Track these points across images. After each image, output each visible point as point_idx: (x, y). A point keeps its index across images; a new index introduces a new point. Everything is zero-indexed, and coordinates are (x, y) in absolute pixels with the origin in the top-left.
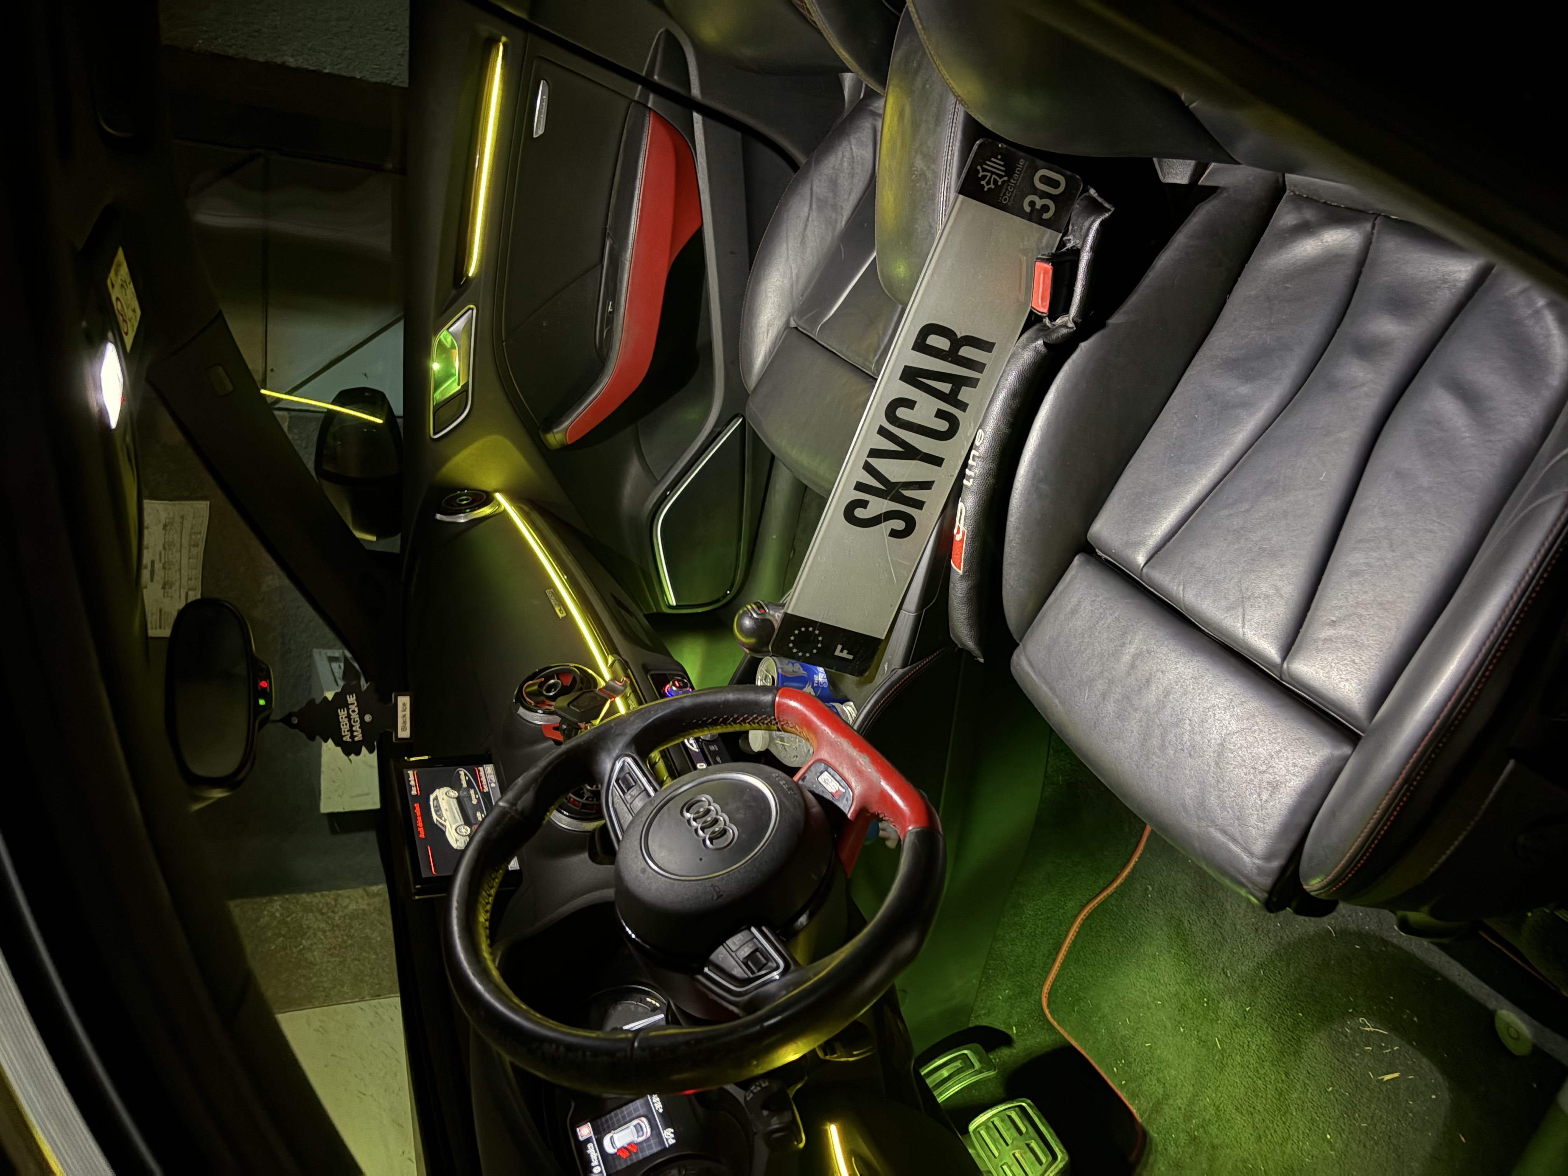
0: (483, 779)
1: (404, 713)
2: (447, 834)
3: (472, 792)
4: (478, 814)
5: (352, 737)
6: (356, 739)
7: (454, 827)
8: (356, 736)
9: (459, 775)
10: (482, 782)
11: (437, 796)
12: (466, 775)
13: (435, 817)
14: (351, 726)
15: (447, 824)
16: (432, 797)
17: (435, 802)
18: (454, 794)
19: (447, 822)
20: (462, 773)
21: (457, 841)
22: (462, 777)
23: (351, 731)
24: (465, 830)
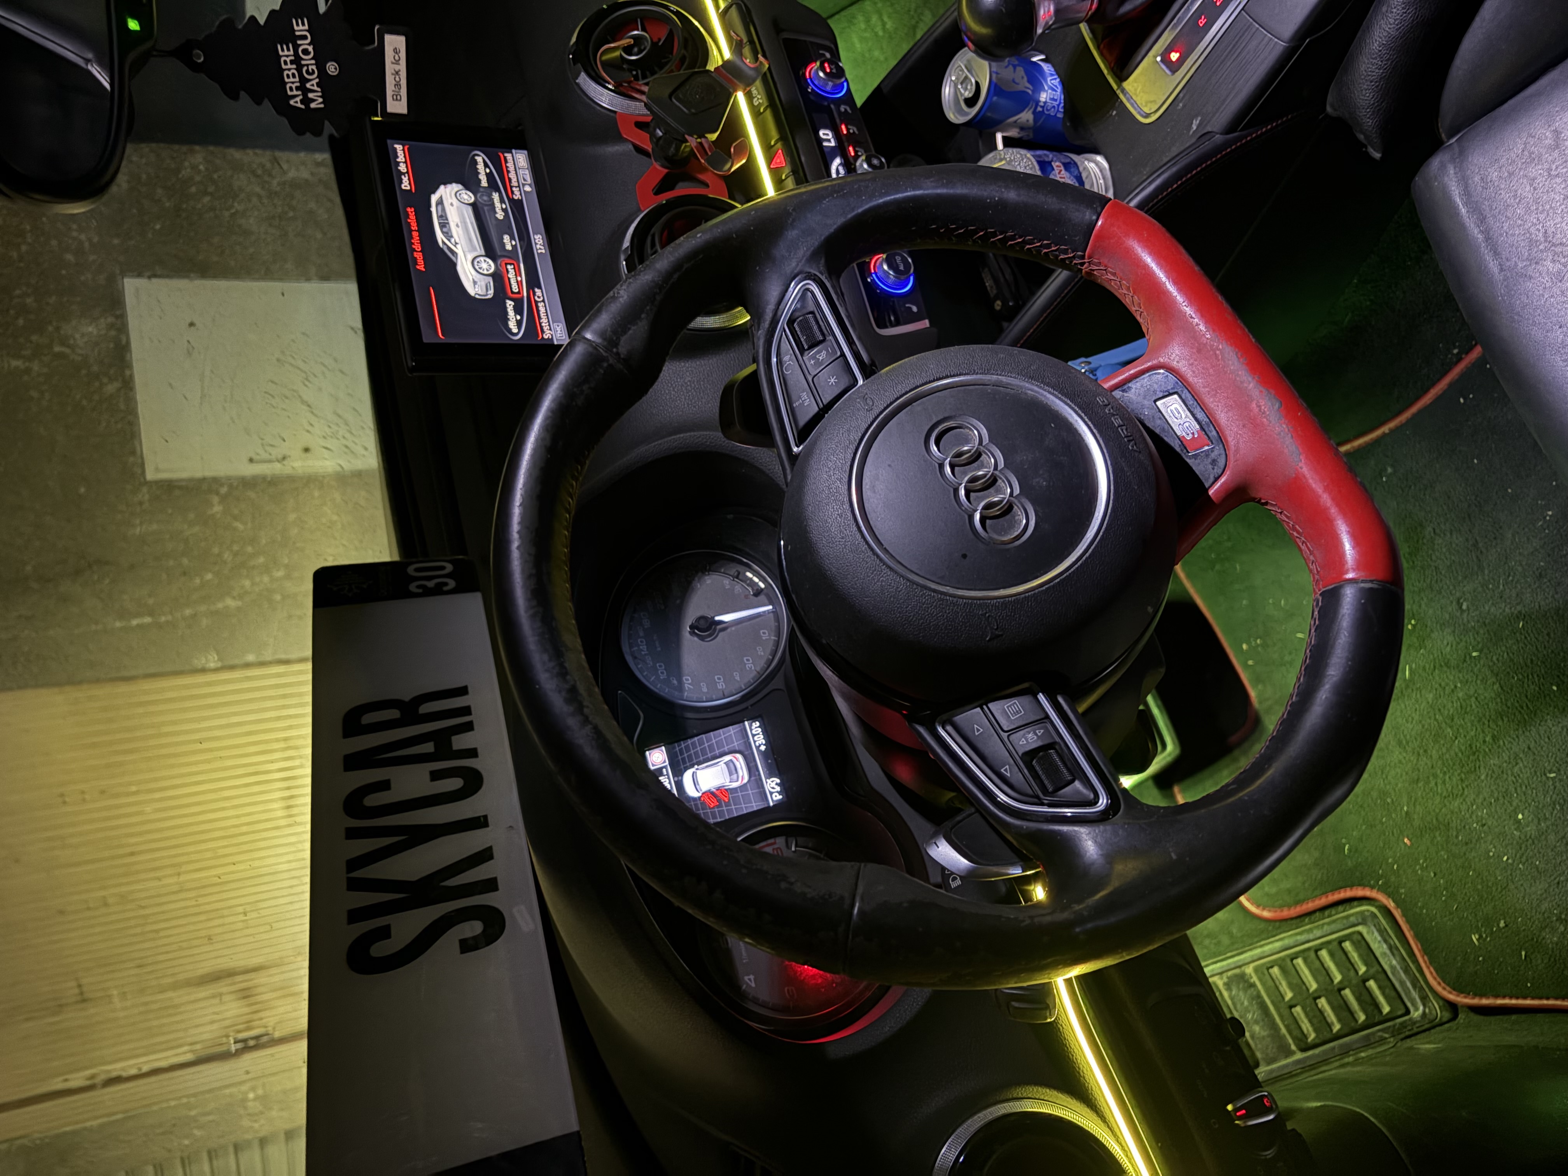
0: (512, 175)
1: (397, 67)
2: (459, 268)
3: (496, 196)
4: (506, 238)
5: (306, 101)
6: (313, 105)
7: (470, 257)
8: (313, 100)
9: (476, 163)
10: (510, 180)
11: (441, 197)
12: (486, 165)
13: (440, 236)
14: (303, 81)
15: (459, 250)
16: (434, 198)
17: (440, 207)
18: (469, 197)
19: (459, 246)
20: (479, 159)
21: (475, 283)
22: (481, 167)
23: (302, 88)
24: (488, 265)
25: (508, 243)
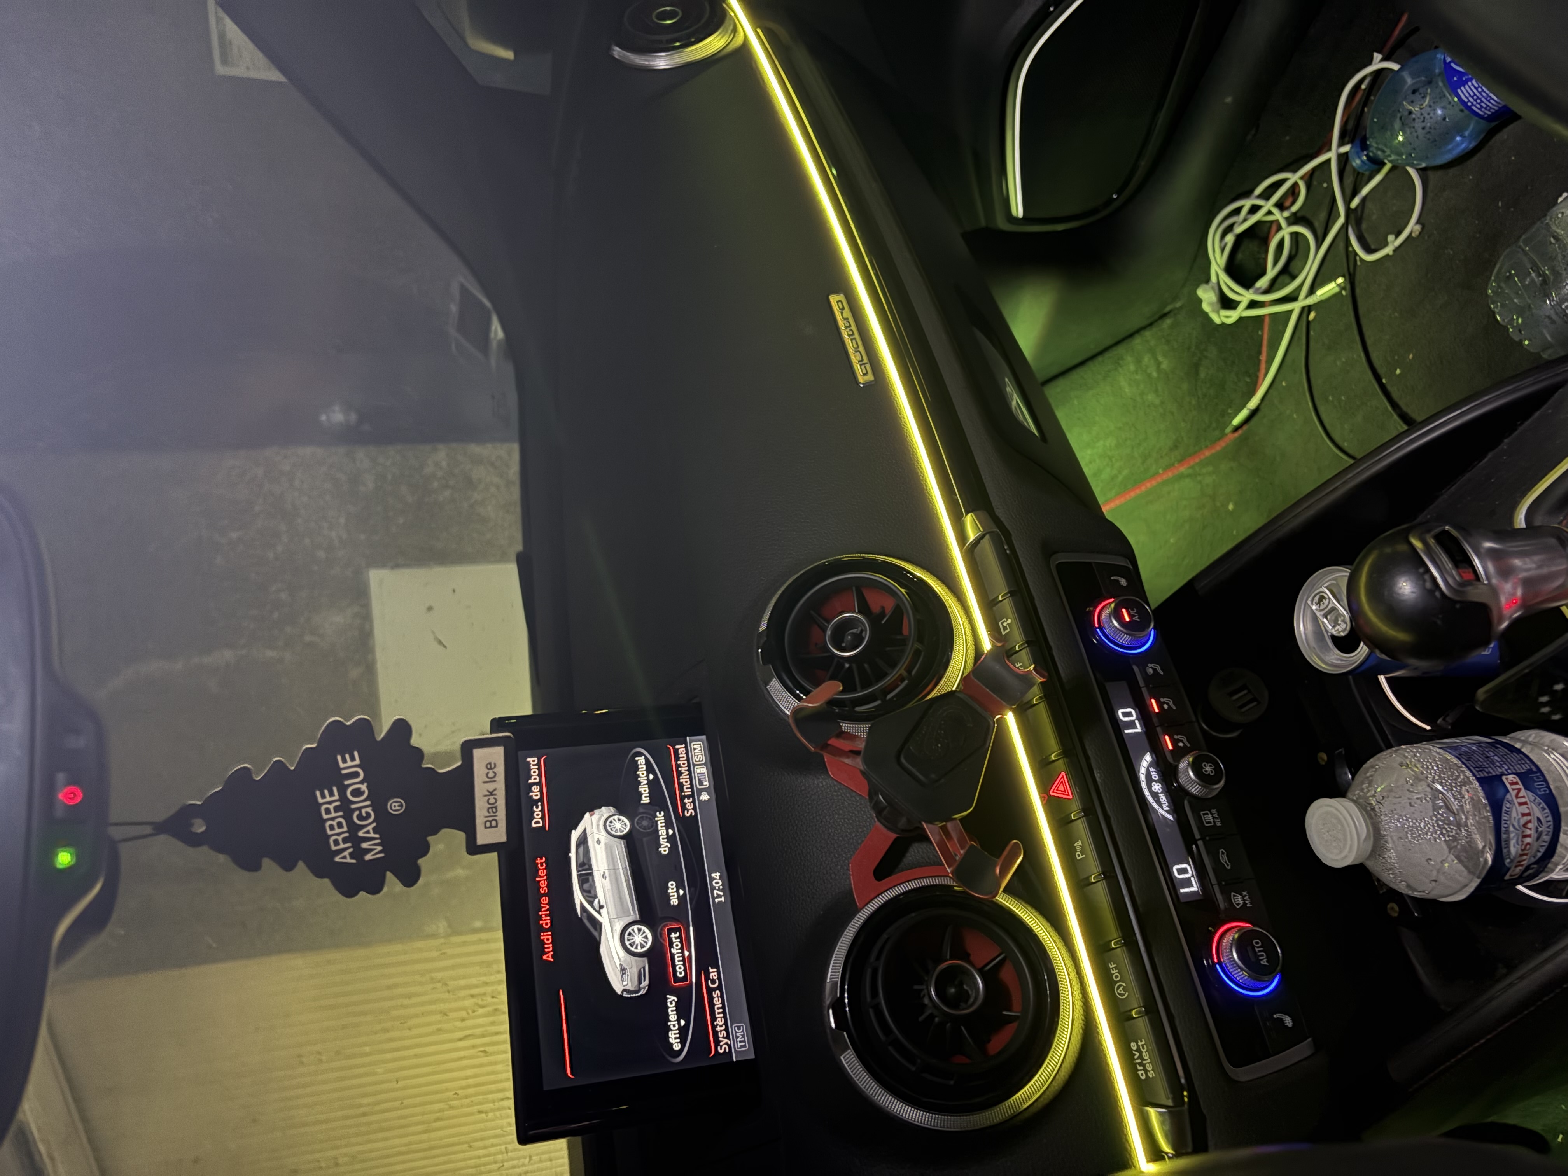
0: (685, 779)
1: (491, 787)
2: (603, 950)
3: (660, 817)
4: (672, 885)
6: (368, 857)
7: (618, 927)
8: (369, 851)
9: (636, 767)
10: (681, 786)
11: (585, 831)
12: (650, 770)
13: (579, 898)
15: (603, 918)
16: (575, 835)
17: (581, 849)
18: (622, 825)
19: (604, 911)
20: (641, 760)
21: (623, 970)
22: (642, 772)
23: (354, 839)
24: (642, 938)
25: (674, 894)
